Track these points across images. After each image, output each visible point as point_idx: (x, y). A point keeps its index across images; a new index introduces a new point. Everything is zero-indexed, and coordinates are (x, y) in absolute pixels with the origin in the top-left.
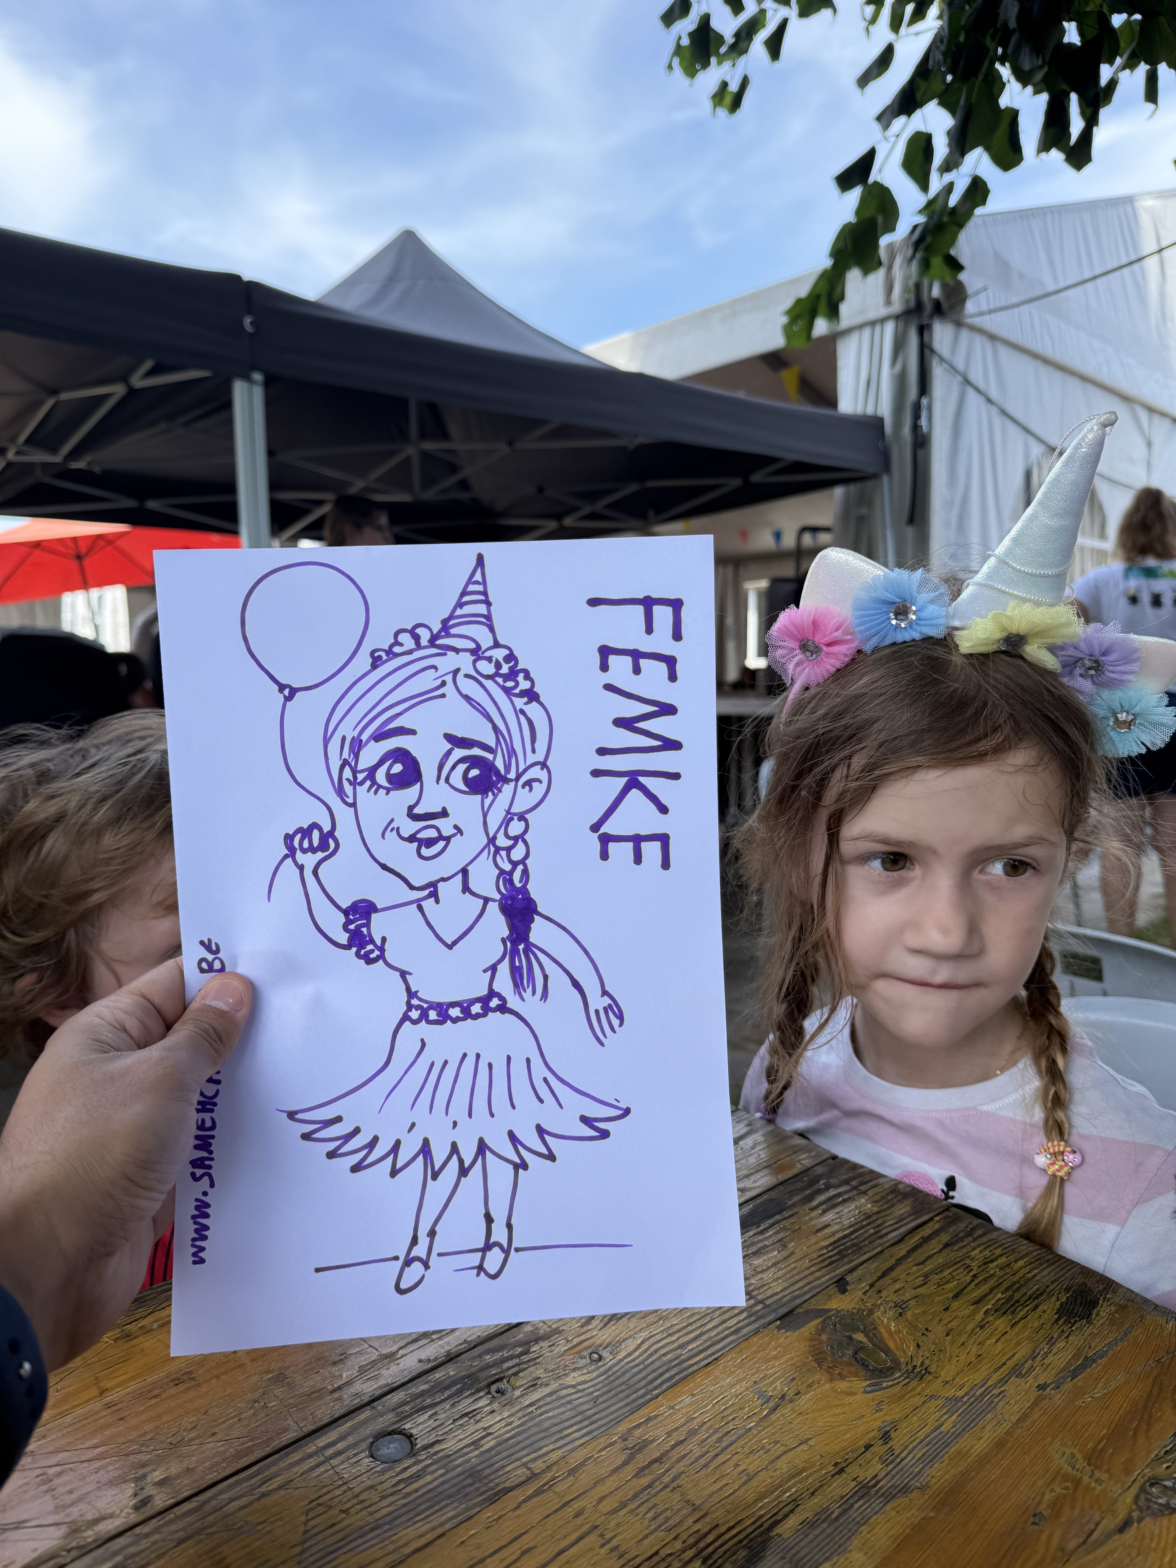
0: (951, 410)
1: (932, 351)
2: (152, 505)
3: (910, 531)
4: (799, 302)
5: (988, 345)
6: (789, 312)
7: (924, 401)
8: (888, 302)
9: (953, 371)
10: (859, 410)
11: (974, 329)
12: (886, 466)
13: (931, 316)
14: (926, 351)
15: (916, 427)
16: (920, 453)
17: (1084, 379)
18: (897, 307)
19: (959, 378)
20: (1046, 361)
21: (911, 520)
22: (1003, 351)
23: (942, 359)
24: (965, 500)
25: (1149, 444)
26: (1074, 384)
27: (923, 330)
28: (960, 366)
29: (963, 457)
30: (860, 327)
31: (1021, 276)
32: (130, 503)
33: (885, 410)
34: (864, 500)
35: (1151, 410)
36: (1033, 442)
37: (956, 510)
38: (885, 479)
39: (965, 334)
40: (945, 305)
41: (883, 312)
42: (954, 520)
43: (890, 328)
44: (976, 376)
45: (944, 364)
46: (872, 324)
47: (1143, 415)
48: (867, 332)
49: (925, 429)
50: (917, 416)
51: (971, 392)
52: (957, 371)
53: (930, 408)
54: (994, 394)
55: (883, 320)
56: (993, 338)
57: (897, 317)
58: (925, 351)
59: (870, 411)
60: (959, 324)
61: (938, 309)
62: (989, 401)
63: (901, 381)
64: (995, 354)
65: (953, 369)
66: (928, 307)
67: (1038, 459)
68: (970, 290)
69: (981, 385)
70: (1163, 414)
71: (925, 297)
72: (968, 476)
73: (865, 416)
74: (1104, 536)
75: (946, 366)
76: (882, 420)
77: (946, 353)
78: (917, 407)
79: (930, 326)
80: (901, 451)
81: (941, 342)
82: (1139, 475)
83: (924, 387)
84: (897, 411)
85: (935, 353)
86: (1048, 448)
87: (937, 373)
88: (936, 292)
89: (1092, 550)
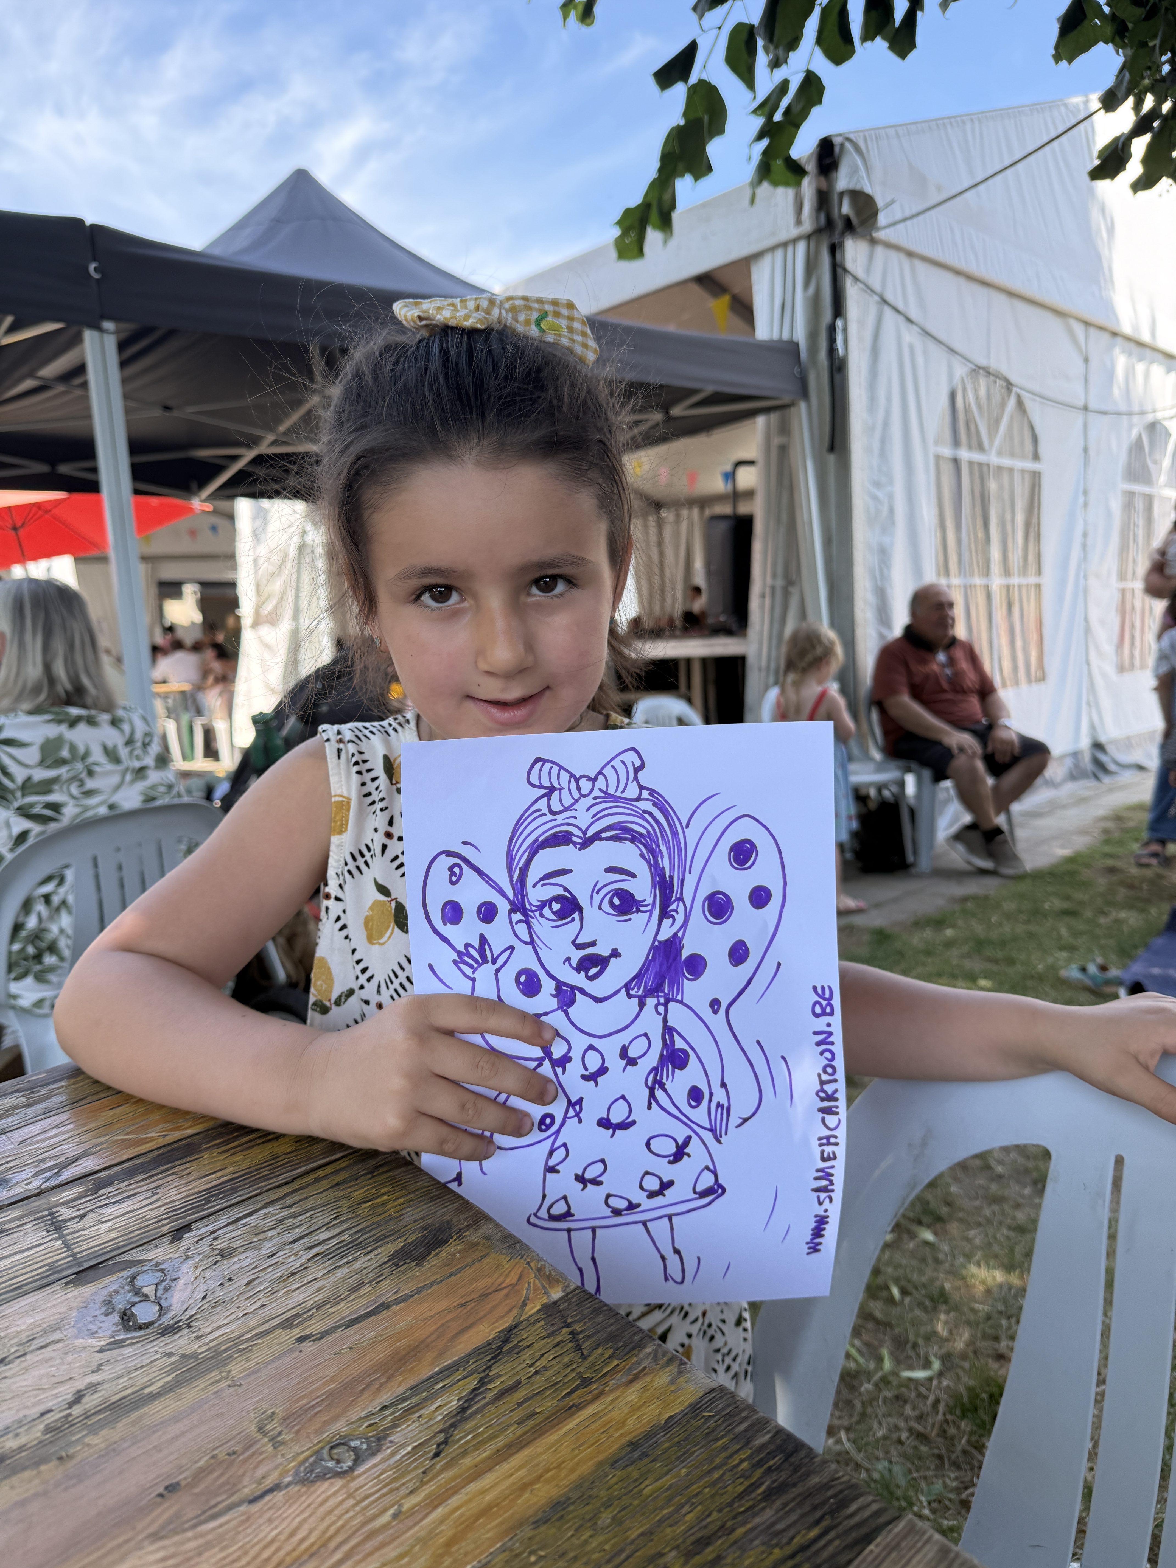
0: (868, 331)
1: (845, 270)
2: (64, 469)
3: (831, 459)
4: (628, 212)
5: (906, 263)
6: (619, 223)
7: (839, 323)
8: (799, 222)
9: (869, 291)
10: (775, 336)
11: (889, 245)
12: (804, 393)
13: (843, 234)
14: (839, 270)
15: (832, 351)
16: (837, 377)
17: (1012, 294)
18: (808, 226)
19: (876, 298)
20: (970, 278)
21: (832, 448)
22: (920, 265)
23: (856, 279)
24: (886, 424)
25: (1086, 360)
26: (1000, 299)
27: (834, 249)
28: (877, 284)
29: (882, 381)
30: (773, 249)
32: (40, 468)
33: (800, 335)
34: (784, 429)
35: (1087, 324)
36: (957, 363)
37: (878, 434)
38: (803, 405)
39: (880, 250)
40: (855, 221)
41: (794, 232)
42: (876, 445)
43: (801, 248)
44: (894, 297)
45: (858, 283)
46: (785, 245)
47: (1079, 329)
48: (779, 253)
49: (841, 352)
50: (832, 340)
51: (888, 312)
52: (873, 291)
53: (845, 330)
54: (913, 314)
55: (794, 241)
56: (910, 254)
57: (808, 237)
58: (837, 271)
59: (786, 336)
60: (873, 242)
61: (849, 226)
62: (909, 320)
63: (815, 303)
64: (913, 271)
65: (869, 289)
66: (840, 225)
67: (963, 379)
68: (880, 203)
69: (900, 306)
70: (1100, 328)
71: (835, 214)
72: (889, 400)
73: (780, 341)
74: (1036, 457)
75: (861, 285)
76: (797, 345)
77: (860, 272)
78: (832, 330)
79: (841, 245)
80: (818, 377)
81: (855, 260)
82: (1076, 393)
83: (838, 309)
84: (813, 336)
85: (849, 272)
86: (974, 367)
87: (852, 293)
88: (846, 208)
89: (1023, 471)
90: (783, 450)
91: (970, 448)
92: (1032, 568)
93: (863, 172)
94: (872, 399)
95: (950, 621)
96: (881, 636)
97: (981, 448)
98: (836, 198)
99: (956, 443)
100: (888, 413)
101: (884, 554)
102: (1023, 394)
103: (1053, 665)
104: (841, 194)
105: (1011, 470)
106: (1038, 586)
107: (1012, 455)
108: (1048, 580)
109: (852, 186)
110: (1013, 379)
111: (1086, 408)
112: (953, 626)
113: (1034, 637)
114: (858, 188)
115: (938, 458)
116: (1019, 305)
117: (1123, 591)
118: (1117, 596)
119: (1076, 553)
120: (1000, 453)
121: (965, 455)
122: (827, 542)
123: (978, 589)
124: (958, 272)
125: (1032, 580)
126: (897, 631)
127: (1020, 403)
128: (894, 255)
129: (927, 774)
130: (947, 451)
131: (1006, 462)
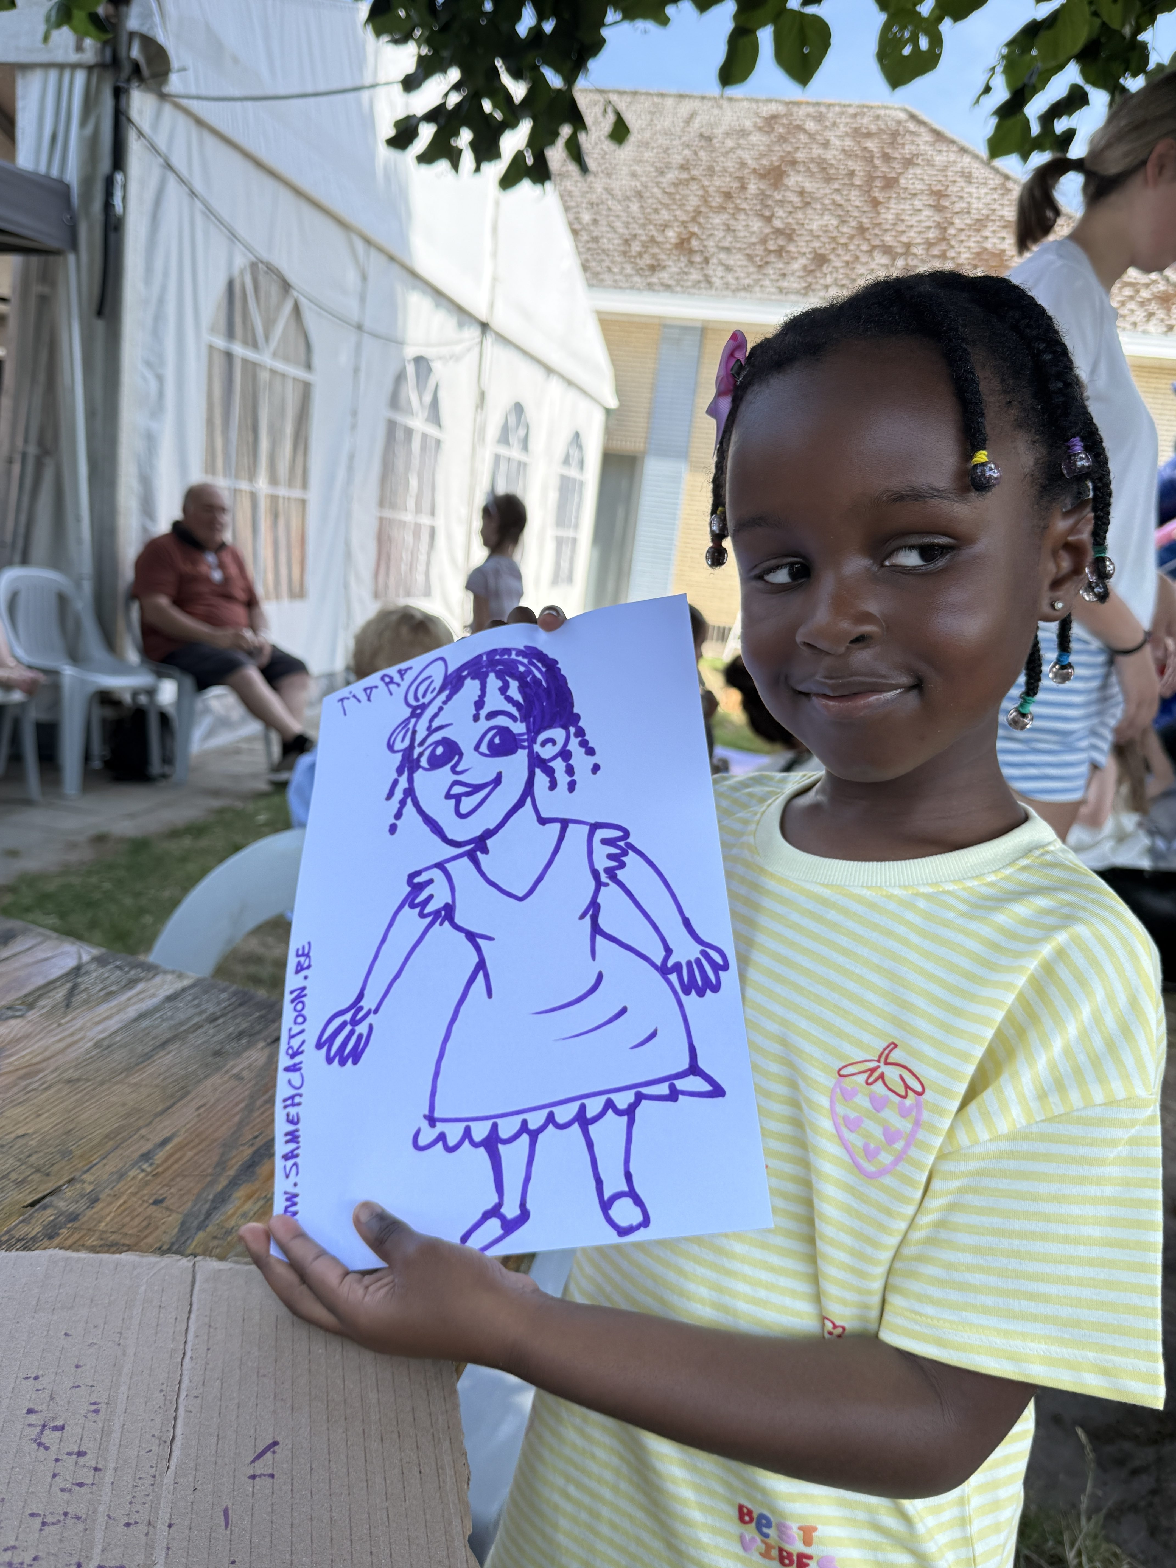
0: (149, 195)
1: (129, 120)
3: (100, 325)
5: (194, 130)
7: (119, 177)
8: (80, 49)
9: (153, 150)
10: (42, 169)
11: (178, 106)
12: (74, 246)
13: (129, 79)
14: (123, 119)
15: (108, 205)
16: (112, 236)
17: (298, 192)
18: (90, 56)
19: (160, 160)
20: (259, 164)
21: (100, 312)
22: (210, 141)
23: (141, 134)
24: (161, 301)
25: (364, 278)
26: (285, 195)
27: (119, 93)
28: (162, 145)
29: (160, 254)
30: (46, 66)
31: (236, 60)
33: (72, 176)
34: (47, 277)
35: (368, 242)
36: (237, 250)
37: (151, 311)
38: (71, 258)
39: (168, 108)
40: (145, 71)
41: (74, 57)
42: (149, 322)
43: (80, 77)
44: (178, 161)
45: (142, 138)
46: (61, 67)
47: (360, 245)
48: (54, 74)
49: (118, 210)
50: (109, 193)
51: (172, 181)
52: (157, 151)
53: (125, 187)
54: (197, 186)
55: (74, 67)
56: (200, 122)
57: (90, 68)
58: (121, 118)
59: (55, 173)
60: (163, 97)
61: (137, 73)
62: (193, 193)
63: (92, 144)
64: (201, 143)
65: (153, 148)
66: (127, 70)
67: (242, 271)
68: (175, 63)
69: (184, 172)
70: (380, 250)
71: (123, 53)
72: (166, 274)
73: (47, 177)
74: (309, 366)
75: (145, 141)
76: (67, 187)
77: (146, 127)
78: (109, 183)
79: (127, 91)
80: (91, 229)
81: (140, 112)
82: (351, 307)
83: (118, 160)
84: (87, 182)
85: (133, 124)
86: (254, 259)
87: (135, 148)
88: (136, 52)
89: (295, 379)
90: (44, 301)
91: (245, 343)
92: (299, 482)
93: (157, 19)
94: (149, 269)
95: (218, 527)
96: (145, 529)
97: (255, 345)
98: (124, 38)
99: (230, 334)
100: (164, 288)
101: (151, 440)
102: (303, 301)
103: (313, 583)
104: (132, 35)
105: (284, 376)
106: (303, 502)
107: (286, 359)
108: (313, 496)
109: (144, 30)
110: (292, 278)
111: (359, 327)
112: (220, 531)
113: (296, 553)
114: (151, 34)
115: (211, 347)
116: (307, 210)
117: (381, 519)
118: (375, 525)
119: (341, 474)
120: (275, 355)
121: (239, 350)
122: (90, 415)
123: (244, 494)
124: (247, 155)
125: (297, 493)
126: (163, 526)
127: (297, 310)
128: (182, 121)
129: (189, 682)
130: (220, 343)
131: (280, 366)
